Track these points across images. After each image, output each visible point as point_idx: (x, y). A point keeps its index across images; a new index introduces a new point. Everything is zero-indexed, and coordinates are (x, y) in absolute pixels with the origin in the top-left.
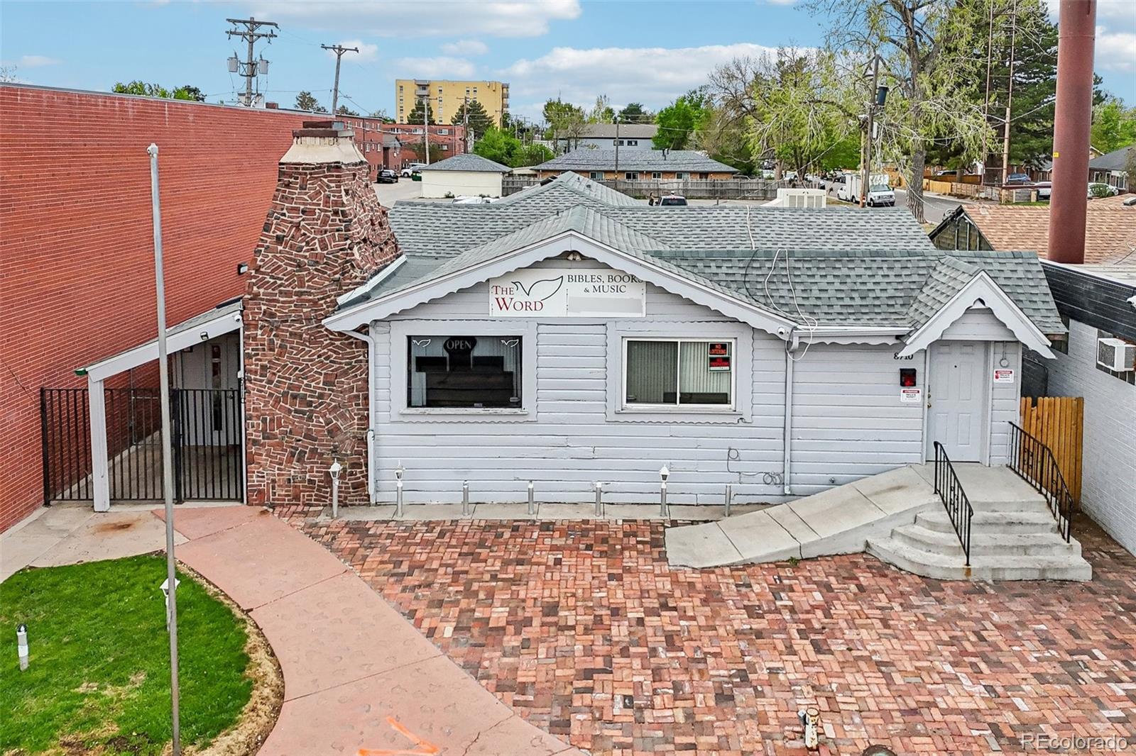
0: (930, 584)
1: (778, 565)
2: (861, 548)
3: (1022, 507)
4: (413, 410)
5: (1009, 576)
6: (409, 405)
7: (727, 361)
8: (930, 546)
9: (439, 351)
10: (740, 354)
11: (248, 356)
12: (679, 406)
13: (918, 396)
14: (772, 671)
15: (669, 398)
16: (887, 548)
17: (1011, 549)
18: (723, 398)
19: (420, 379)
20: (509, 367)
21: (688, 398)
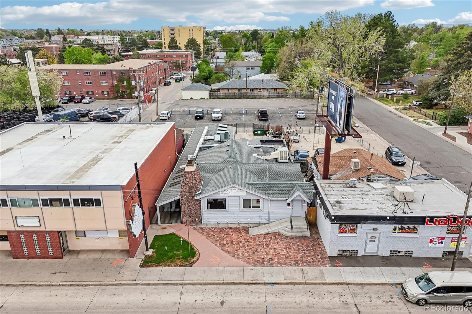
0: (286, 237)
1: (265, 234)
2: (278, 231)
3: (303, 225)
4: (208, 210)
5: (298, 236)
6: (208, 209)
7: (259, 202)
8: (288, 232)
9: (212, 201)
10: (261, 201)
11: (182, 202)
12: (252, 209)
13: (290, 207)
14: (260, 250)
15: (250, 207)
16: (281, 232)
17: (299, 232)
18: (259, 207)
19: (209, 205)
20: (224, 203)
21: (253, 207)
